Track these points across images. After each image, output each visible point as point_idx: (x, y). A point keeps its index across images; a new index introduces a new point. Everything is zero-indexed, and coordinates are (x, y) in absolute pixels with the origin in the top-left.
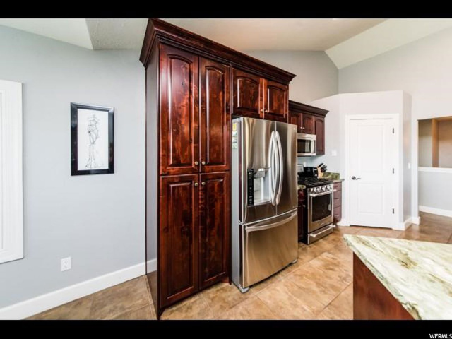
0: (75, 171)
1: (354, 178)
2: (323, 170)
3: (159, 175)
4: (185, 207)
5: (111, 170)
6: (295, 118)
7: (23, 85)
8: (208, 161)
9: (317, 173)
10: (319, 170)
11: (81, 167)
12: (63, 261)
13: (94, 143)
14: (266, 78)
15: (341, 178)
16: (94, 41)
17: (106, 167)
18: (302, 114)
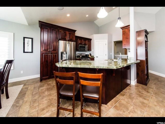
0: (24, 52)
1: (97, 57)
2: (91, 55)
3: (41, 52)
4: (47, 59)
5: (32, 52)
6: (81, 41)
7: (14, 33)
8: (52, 50)
9: (88, 56)
10: (89, 55)
11: (25, 51)
12: (21, 71)
13: (28, 46)
14: (68, 31)
15: (94, 57)
16: (28, 24)
17: (31, 51)
18: (83, 40)
